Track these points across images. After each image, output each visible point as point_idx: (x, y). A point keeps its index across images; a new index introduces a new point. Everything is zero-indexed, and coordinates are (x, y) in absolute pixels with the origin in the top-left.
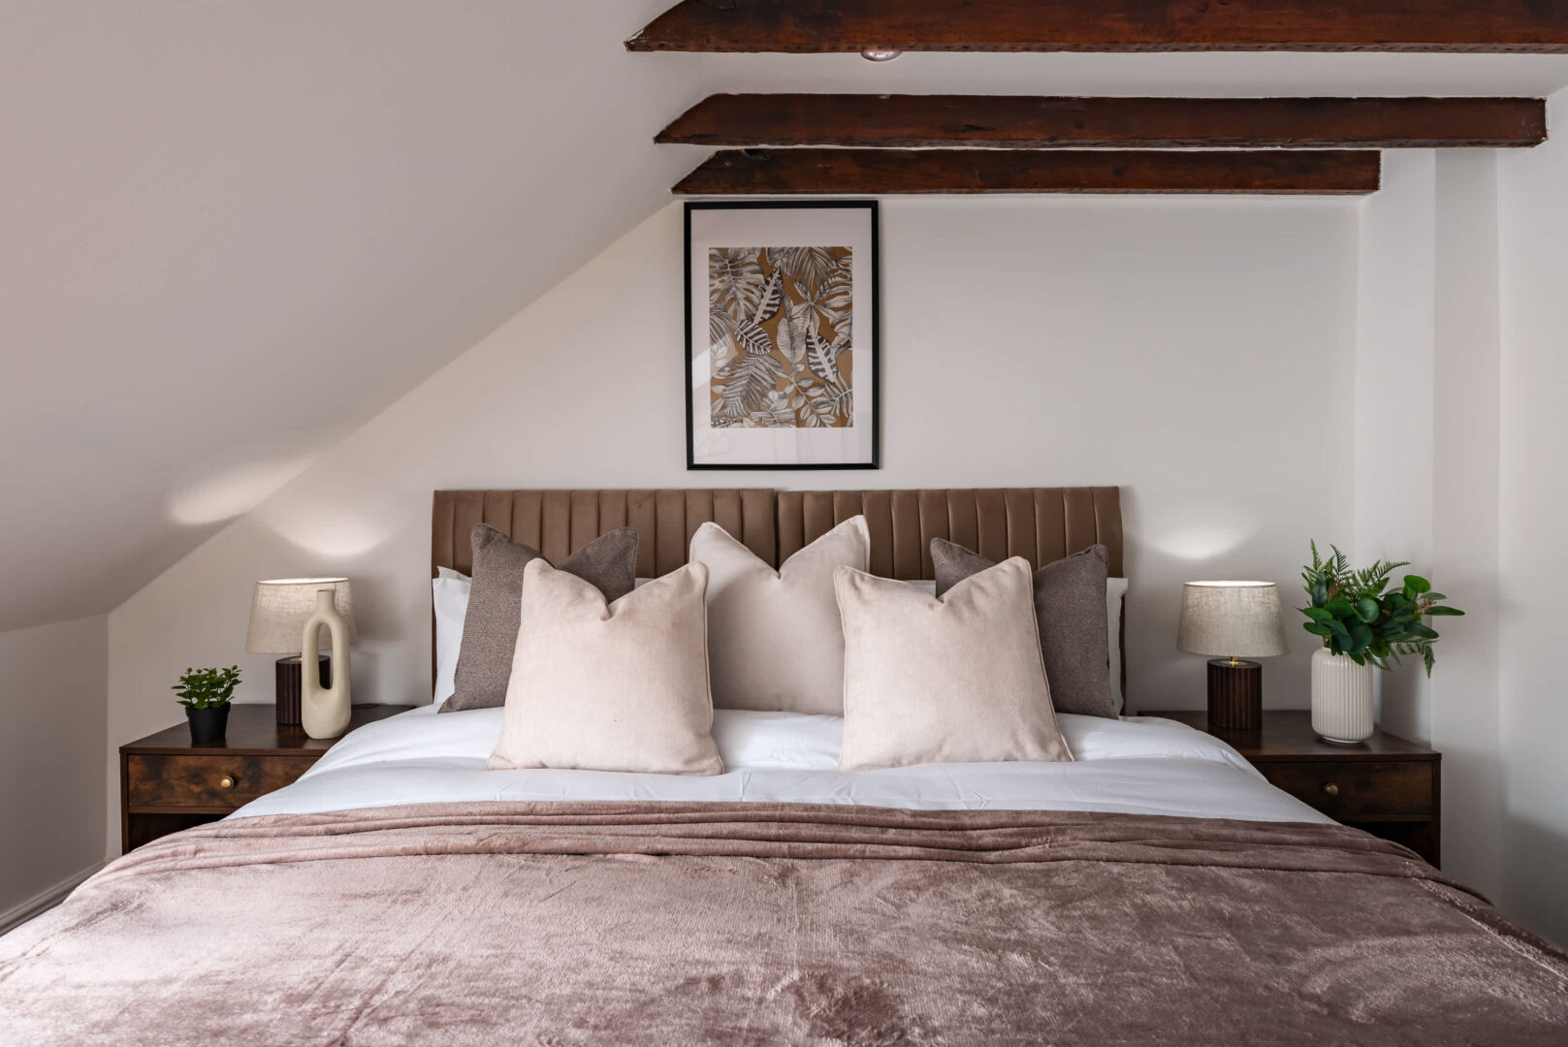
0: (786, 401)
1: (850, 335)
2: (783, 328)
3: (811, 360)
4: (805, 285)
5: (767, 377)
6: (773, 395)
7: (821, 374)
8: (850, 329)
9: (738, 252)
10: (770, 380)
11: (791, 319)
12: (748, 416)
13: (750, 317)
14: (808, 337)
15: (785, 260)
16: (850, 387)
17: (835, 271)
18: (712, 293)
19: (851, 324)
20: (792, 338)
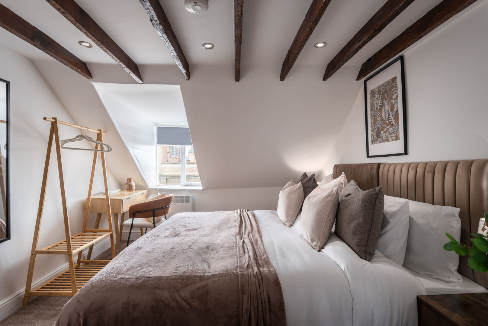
0: (384, 134)
1: (398, 107)
2: (383, 110)
3: (390, 119)
4: (387, 94)
5: (381, 127)
6: (382, 132)
7: (392, 123)
8: (398, 105)
9: (374, 90)
10: (381, 128)
11: (385, 106)
12: (378, 140)
13: (377, 109)
14: (388, 111)
15: (383, 88)
16: (398, 126)
17: (393, 86)
18: (370, 104)
19: (398, 103)
20: (385, 112)
